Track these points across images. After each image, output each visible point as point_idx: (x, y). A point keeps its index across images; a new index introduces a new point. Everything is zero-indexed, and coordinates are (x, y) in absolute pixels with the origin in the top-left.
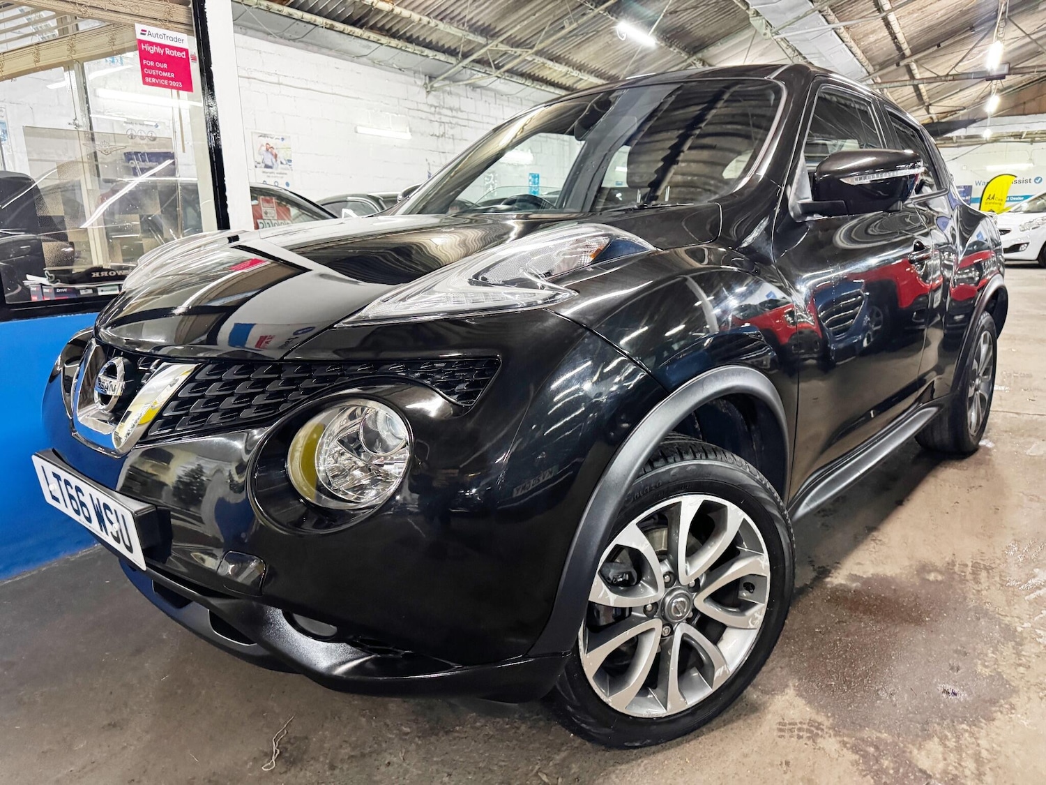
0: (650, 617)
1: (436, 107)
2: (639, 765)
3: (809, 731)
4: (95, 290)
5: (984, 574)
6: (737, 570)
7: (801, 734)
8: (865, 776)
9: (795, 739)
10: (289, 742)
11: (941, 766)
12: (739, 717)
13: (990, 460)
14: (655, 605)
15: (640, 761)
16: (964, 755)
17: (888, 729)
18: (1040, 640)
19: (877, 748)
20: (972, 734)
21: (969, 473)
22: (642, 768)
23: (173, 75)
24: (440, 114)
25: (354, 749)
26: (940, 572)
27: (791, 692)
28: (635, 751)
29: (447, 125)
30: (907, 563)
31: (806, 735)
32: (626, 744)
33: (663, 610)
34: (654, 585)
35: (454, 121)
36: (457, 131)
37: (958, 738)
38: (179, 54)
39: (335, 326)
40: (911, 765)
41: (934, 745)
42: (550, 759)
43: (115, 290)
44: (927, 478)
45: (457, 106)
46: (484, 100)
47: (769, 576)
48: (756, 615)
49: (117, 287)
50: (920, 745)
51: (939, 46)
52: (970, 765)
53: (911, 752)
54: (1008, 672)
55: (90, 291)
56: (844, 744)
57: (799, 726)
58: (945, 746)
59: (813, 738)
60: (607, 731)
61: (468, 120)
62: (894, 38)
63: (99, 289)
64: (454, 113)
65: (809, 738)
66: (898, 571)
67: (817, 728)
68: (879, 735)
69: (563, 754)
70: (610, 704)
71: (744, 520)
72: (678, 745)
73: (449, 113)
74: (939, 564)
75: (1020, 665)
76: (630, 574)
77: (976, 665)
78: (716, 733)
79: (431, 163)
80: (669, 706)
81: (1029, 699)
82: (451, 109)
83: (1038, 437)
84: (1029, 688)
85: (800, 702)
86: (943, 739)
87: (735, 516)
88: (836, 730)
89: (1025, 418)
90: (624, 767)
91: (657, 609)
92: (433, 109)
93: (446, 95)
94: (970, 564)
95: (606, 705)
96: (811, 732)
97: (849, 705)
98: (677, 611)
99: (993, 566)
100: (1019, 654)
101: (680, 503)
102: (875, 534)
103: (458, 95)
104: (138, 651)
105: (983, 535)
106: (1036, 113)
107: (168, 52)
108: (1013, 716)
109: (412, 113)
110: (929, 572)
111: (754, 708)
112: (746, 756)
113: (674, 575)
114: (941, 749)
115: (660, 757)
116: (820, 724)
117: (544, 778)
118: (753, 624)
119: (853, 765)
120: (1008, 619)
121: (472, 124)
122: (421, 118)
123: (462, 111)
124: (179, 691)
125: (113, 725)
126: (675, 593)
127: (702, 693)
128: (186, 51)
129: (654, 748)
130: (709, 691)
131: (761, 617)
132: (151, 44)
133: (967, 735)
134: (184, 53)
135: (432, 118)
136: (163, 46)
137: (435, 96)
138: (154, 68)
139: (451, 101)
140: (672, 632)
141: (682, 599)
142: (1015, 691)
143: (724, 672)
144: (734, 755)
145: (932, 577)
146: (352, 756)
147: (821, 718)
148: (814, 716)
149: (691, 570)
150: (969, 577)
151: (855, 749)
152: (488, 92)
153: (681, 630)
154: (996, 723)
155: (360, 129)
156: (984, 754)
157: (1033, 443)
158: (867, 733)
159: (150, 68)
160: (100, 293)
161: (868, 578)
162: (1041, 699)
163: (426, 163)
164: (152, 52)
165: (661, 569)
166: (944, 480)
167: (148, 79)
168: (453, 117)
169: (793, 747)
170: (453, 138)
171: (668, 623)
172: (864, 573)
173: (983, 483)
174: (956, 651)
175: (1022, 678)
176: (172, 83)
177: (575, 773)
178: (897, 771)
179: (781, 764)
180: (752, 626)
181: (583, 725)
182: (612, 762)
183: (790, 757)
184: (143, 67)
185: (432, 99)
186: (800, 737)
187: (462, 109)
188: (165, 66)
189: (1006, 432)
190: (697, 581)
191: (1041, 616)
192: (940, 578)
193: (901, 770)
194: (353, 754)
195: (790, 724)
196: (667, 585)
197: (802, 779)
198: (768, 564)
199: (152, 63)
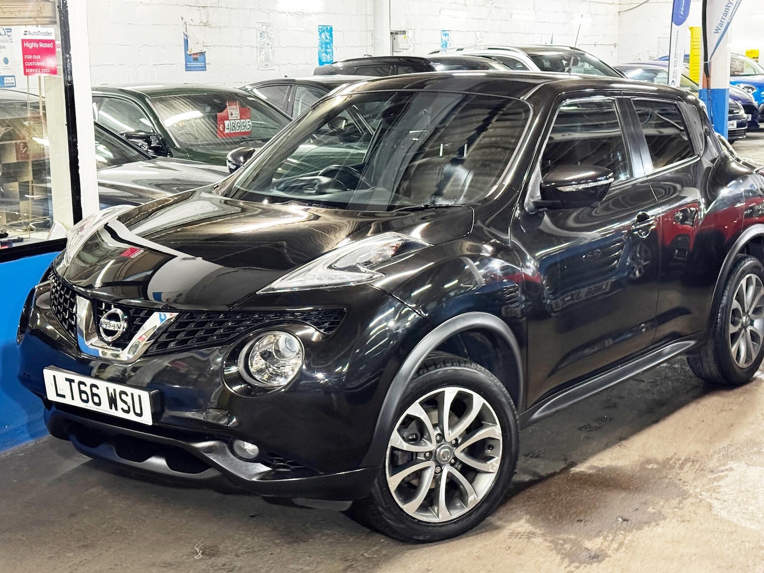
0: (428, 459)
5: (689, 465)
6: (481, 434)
7: (522, 537)
8: (552, 551)
9: (517, 539)
10: (205, 548)
11: (598, 546)
12: (486, 532)
14: (431, 452)
16: (614, 542)
17: (576, 534)
18: (700, 497)
19: (565, 541)
20: (624, 535)
23: (44, 64)
26: (658, 464)
27: (523, 521)
30: (637, 459)
31: (525, 537)
32: (415, 537)
33: (435, 456)
34: (430, 440)
37: (615, 537)
38: (49, 45)
39: (257, 293)
40: (581, 546)
41: (599, 539)
47: (501, 439)
48: (494, 464)
50: (591, 540)
52: (615, 545)
53: (583, 542)
54: (666, 511)
56: (546, 540)
57: (522, 534)
58: (605, 539)
60: (402, 526)
66: (627, 463)
67: (533, 534)
68: (568, 536)
69: (377, 548)
70: (404, 510)
71: (484, 404)
74: (660, 459)
75: (677, 508)
76: (416, 435)
77: (649, 508)
80: (440, 516)
81: (671, 521)
84: (674, 517)
85: (527, 525)
87: (478, 402)
88: (544, 535)
91: (432, 455)
94: (684, 459)
95: (402, 510)
96: (528, 536)
97: (557, 525)
98: (444, 457)
99: (700, 460)
100: (680, 503)
101: (443, 392)
105: (708, 442)
107: (41, 45)
108: (655, 528)
110: (650, 464)
112: (486, 545)
113: (442, 435)
114: (602, 540)
115: (435, 547)
116: (535, 533)
117: (366, 555)
118: (493, 470)
119: (547, 547)
120: (688, 487)
126: (443, 446)
127: (461, 511)
128: (54, 42)
130: (467, 510)
131: (498, 466)
132: (30, 41)
133: (621, 535)
134: (52, 44)
136: (38, 41)
138: (32, 60)
140: (442, 471)
141: (447, 450)
142: (664, 518)
143: (475, 499)
144: (479, 545)
147: (537, 531)
148: (533, 530)
149: (451, 435)
150: (677, 466)
151: (551, 541)
153: (447, 469)
154: (642, 531)
156: (626, 542)
158: (562, 536)
159: (29, 61)
164: (31, 47)
165: (434, 433)
167: (27, 71)
169: (515, 542)
171: (439, 465)
172: (602, 464)
175: (674, 513)
176: (43, 70)
177: (384, 553)
178: (571, 549)
179: (506, 548)
180: (491, 471)
181: (389, 521)
183: (512, 545)
184: (25, 61)
188: (39, 57)
190: (456, 440)
191: (711, 485)
192: (655, 467)
193: (574, 548)
195: (517, 533)
196: (438, 442)
197: (516, 552)
198: (500, 432)
199: (30, 57)
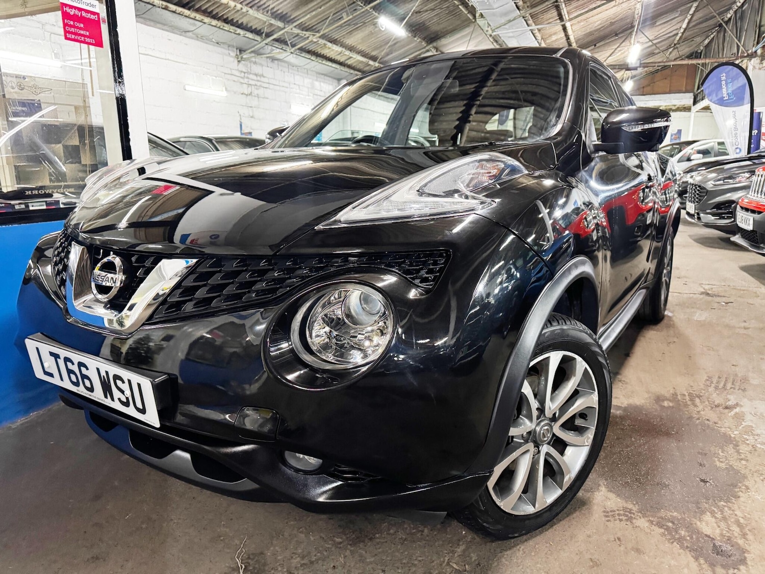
0: (526, 441)
1: (245, 73)
2: (519, 550)
3: (624, 515)
4: (27, 206)
5: (697, 400)
6: (579, 405)
7: (621, 517)
8: (672, 543)
9: (618, 522)
10: (249, 558)
11: (718, 531)
12: (575, 510)
13: (673, 324)
14: (529, 433)
15: (518, 547)
16: (730, 523)
17: (676, 509)
18: (748, 442)
19: (673, 523)
20: (730, 508)
21: (664, 333)
22: (521, 552)
23: (88, 34)
24: (248, 78)
25: (303, 558)
26: (670, 401)
27: (603, 489)
28: (512, 540)
29: (253, 87)
30: (646, 396)
31: (624, 518)
32: (510, 536)
33: (535, 436)
34: (530, 417)
35: (258, 84)
36: (261, 92)
37: (722, 512)
38: (93, 17)
39: (316, 228)
40: (699, 532)
41: (708, 517)
42: (453, 552)
43: (43, 205)
44: (639, 338)
45: (260, 73)
46: (280, 69)
47: (597, 407)
48: (589, 436)
49: (44, 203)
50: (700, 519)
51: (595, 46)
52: (735, 528)
53: (695, 524)
54: (737, 465)
55: (23, 206)
56: (652, 522)
57: (617, 512)
58: (716, 518)
59: (630, 519)
60: (499, 527)
61: (269, 83)
62: (568, 38)
63: (30, 205)
64: (259, 78)
65: (627, 520)
66: (643, 401)
67: (630, 513)
68: (671, 514)
69: (462, 547)
70: (502, 507)
71: (586, 368)
72: (541, 533)
73: (254, 77)
74: (667, 395)
75: (742, 459)
77: (715, 462)
78: (563, 522)
79: (242, 114)
80: (537, 506)
81: (755, 481)
82: (256, 75)
83: (698, 308)
84: (752, 474)
85: (612, 495)
86: (713, 514)
87: (581, 365)
88: (643, 512)
89: (685, 296)
90: (509, 552)
91: (531, 436)
92: (243, 74)
93: (252, 64)
94: (687, 394)
95: (499, 508)
96: (627, 516)
97: (644, 495)
98: (544, 436)
99: (701, 394)
100: (738, 452)
101: (548, 358)
102: (619, 377)
103: (262, 65)
104: (97, 497)
105: (688, 374)
106: (650, 94)
107: (84, 14)
108: (750, 493)
109: (228, 77)
110: (663, 401)
111: (583, 503)
112: (589, 536)
113: (541, 410)
114: (713, 520)
115: (531, 543)
116: (631, 510)
117: (455, 566)
118: (587, 442)
119: (662, 536)
120: (723, 429)
121: (271, 86)
122: (234, 81)
123: (264, 77)
124: (144, 526)
125: (96, 558)
126: (542, 424)
127: (555, 494)
128: (98, 14)
129: (525, 537)
130: (559, 492)
131: (592, 437)
132: (71, 7)
133: (726, 509)
134: (96, 16)
135: (242, 81)
136: (80, 10)
137: (244, 65)
138: (74, 26)
139: (256, 69)
140: (539, 452)
141: (546, 428)
142: (745, 477)
143: (570, 478)
144: (581, 537)
145: (666, 404)
146: (304, 564)
147: (630, 506)
148: (625, 505)
149: (552, 406)
150: (689, 403)
151: (660, 525)
152: (283, 64)
153: (545, 449)
154: (741, 499)
155: (187, 88)
156: (742, 521)
157: (696, 312)
158: (663, 513)
159: (71, 26)
160: (31, 208)
161: (625, 407)
162: (762, 480)
163: (238, 115)
164: (72, 13)
166: (650, 339)
167: (69, 36)
168: (258, 81)
169: (618, 527)
170: (258, 96)
171: (537, 445)
172: (622, 403)
173: (675, 340)
174: (699, 453)
175: (746, 468)
176: (88, 40)
177: (475, 560)
178: (692, 538)
179: (615, 540)
180: (587, 444)
181: (485, 524)
182: (499, 550)
183: (619, 535)
184: (65, 25)
185: (241, 67)
186: (621, 520)
187: (264, 75)
188: (82, 25)
189: (677, 305)
190: (555, 414)
191: (742, 426)
192: (671, 404)
193: (694, 537)
194: (303, 562)
195: (611, 511)
196: (538, 417)
197: (633, 549)
198: (597, 399)
199: (72, 23)
